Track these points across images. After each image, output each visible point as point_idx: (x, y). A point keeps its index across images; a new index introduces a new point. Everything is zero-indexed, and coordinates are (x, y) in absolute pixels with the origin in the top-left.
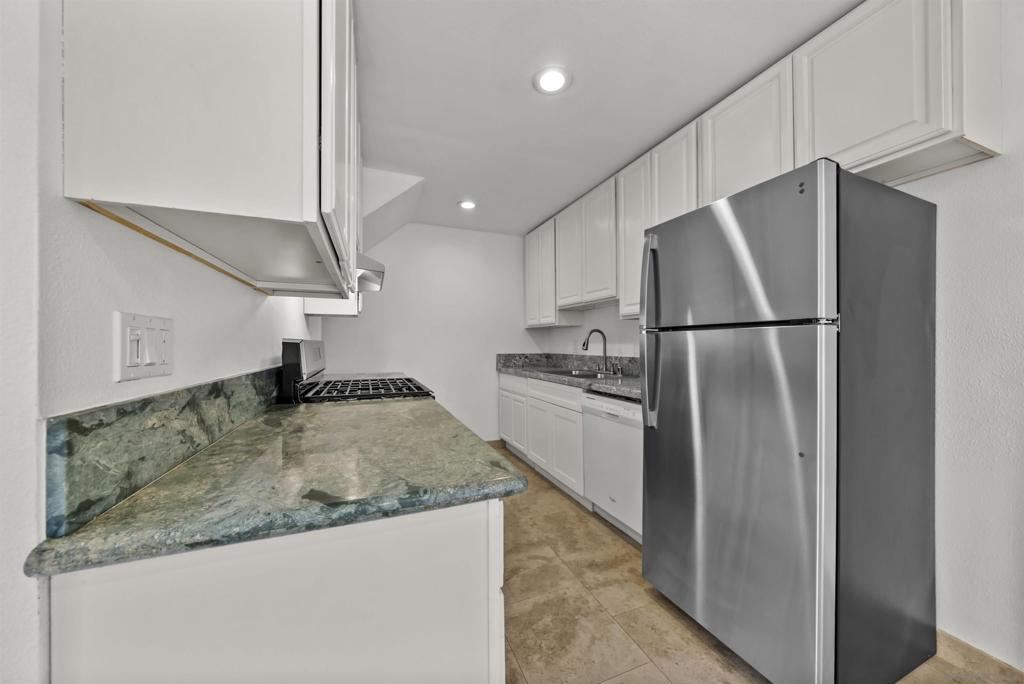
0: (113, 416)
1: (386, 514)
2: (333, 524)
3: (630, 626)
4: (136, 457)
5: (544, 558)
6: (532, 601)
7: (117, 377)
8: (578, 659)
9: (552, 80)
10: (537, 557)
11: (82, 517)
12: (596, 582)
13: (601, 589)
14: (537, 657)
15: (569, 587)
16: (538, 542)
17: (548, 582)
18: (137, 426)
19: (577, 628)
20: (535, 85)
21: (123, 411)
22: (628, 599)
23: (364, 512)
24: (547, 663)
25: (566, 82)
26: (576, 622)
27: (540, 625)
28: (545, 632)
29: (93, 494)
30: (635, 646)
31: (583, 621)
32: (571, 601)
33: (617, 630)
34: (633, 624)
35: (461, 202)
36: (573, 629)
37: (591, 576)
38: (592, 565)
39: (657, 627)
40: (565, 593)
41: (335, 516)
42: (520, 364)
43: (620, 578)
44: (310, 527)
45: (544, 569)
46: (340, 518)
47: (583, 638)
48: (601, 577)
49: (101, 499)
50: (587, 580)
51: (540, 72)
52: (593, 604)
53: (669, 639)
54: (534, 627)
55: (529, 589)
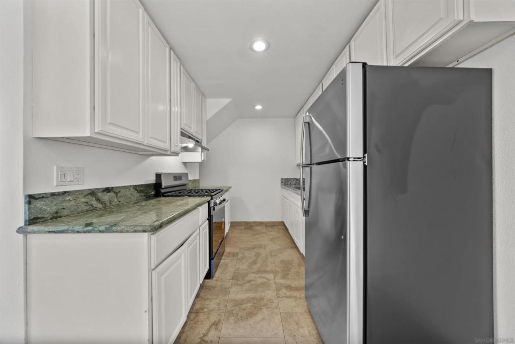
0: (49, 196)
1: (100, 232)
2: (85, 232)
3: (286, 319)
4: (61, 208)
5: (267, 279)
6: (248, 295)
7: (55, 185)
8: (250, 325)
9: (259, 46)
10: (263, 278)
11: (34, 221)
12: (284, 295)
13: (284, 299)
14: (233, 318)
15: (270, 294)
16: (269, 271)
17: (261, 289)
18: (61, 199)
19: (259, 312)
20: (252, 49)
21: (53, 194)
22: (294, 307)
23: (94, 230)
24: (236, 322)
25: (266, 46)
26: (261, 309)
27: (243, 306)
28: (244, 310)
29: (40, 216)
30: (281, 328)
31: (264, 310)
32: (265, 301)
33: (278, 319)
34: (288, 319)
35: (254, 107)
36: (258, 312)
37: (283, 292)
38: (289, 287)
39: (299, 323)
40: (265, 296)
41: (85, 230)
42: (294, 183)
43: (298, 296)
44: (78, 232)
45: (263, 284)
46: (86, 231)
47: (259, 317)
48: (288, 294)
49: (43, 218)
50: (280, 293)
51: (252, 43)
52: (275, 304)
53: (301, 331)
54: (241, 306)
55: (250, 290)
